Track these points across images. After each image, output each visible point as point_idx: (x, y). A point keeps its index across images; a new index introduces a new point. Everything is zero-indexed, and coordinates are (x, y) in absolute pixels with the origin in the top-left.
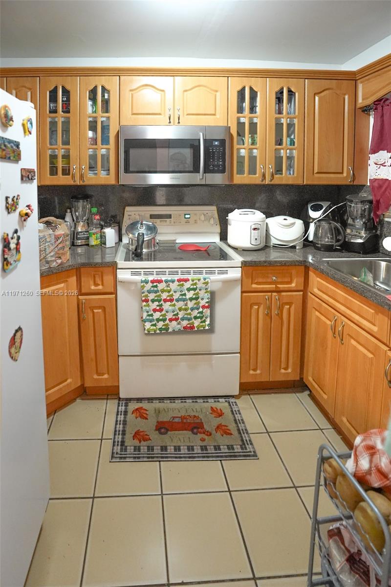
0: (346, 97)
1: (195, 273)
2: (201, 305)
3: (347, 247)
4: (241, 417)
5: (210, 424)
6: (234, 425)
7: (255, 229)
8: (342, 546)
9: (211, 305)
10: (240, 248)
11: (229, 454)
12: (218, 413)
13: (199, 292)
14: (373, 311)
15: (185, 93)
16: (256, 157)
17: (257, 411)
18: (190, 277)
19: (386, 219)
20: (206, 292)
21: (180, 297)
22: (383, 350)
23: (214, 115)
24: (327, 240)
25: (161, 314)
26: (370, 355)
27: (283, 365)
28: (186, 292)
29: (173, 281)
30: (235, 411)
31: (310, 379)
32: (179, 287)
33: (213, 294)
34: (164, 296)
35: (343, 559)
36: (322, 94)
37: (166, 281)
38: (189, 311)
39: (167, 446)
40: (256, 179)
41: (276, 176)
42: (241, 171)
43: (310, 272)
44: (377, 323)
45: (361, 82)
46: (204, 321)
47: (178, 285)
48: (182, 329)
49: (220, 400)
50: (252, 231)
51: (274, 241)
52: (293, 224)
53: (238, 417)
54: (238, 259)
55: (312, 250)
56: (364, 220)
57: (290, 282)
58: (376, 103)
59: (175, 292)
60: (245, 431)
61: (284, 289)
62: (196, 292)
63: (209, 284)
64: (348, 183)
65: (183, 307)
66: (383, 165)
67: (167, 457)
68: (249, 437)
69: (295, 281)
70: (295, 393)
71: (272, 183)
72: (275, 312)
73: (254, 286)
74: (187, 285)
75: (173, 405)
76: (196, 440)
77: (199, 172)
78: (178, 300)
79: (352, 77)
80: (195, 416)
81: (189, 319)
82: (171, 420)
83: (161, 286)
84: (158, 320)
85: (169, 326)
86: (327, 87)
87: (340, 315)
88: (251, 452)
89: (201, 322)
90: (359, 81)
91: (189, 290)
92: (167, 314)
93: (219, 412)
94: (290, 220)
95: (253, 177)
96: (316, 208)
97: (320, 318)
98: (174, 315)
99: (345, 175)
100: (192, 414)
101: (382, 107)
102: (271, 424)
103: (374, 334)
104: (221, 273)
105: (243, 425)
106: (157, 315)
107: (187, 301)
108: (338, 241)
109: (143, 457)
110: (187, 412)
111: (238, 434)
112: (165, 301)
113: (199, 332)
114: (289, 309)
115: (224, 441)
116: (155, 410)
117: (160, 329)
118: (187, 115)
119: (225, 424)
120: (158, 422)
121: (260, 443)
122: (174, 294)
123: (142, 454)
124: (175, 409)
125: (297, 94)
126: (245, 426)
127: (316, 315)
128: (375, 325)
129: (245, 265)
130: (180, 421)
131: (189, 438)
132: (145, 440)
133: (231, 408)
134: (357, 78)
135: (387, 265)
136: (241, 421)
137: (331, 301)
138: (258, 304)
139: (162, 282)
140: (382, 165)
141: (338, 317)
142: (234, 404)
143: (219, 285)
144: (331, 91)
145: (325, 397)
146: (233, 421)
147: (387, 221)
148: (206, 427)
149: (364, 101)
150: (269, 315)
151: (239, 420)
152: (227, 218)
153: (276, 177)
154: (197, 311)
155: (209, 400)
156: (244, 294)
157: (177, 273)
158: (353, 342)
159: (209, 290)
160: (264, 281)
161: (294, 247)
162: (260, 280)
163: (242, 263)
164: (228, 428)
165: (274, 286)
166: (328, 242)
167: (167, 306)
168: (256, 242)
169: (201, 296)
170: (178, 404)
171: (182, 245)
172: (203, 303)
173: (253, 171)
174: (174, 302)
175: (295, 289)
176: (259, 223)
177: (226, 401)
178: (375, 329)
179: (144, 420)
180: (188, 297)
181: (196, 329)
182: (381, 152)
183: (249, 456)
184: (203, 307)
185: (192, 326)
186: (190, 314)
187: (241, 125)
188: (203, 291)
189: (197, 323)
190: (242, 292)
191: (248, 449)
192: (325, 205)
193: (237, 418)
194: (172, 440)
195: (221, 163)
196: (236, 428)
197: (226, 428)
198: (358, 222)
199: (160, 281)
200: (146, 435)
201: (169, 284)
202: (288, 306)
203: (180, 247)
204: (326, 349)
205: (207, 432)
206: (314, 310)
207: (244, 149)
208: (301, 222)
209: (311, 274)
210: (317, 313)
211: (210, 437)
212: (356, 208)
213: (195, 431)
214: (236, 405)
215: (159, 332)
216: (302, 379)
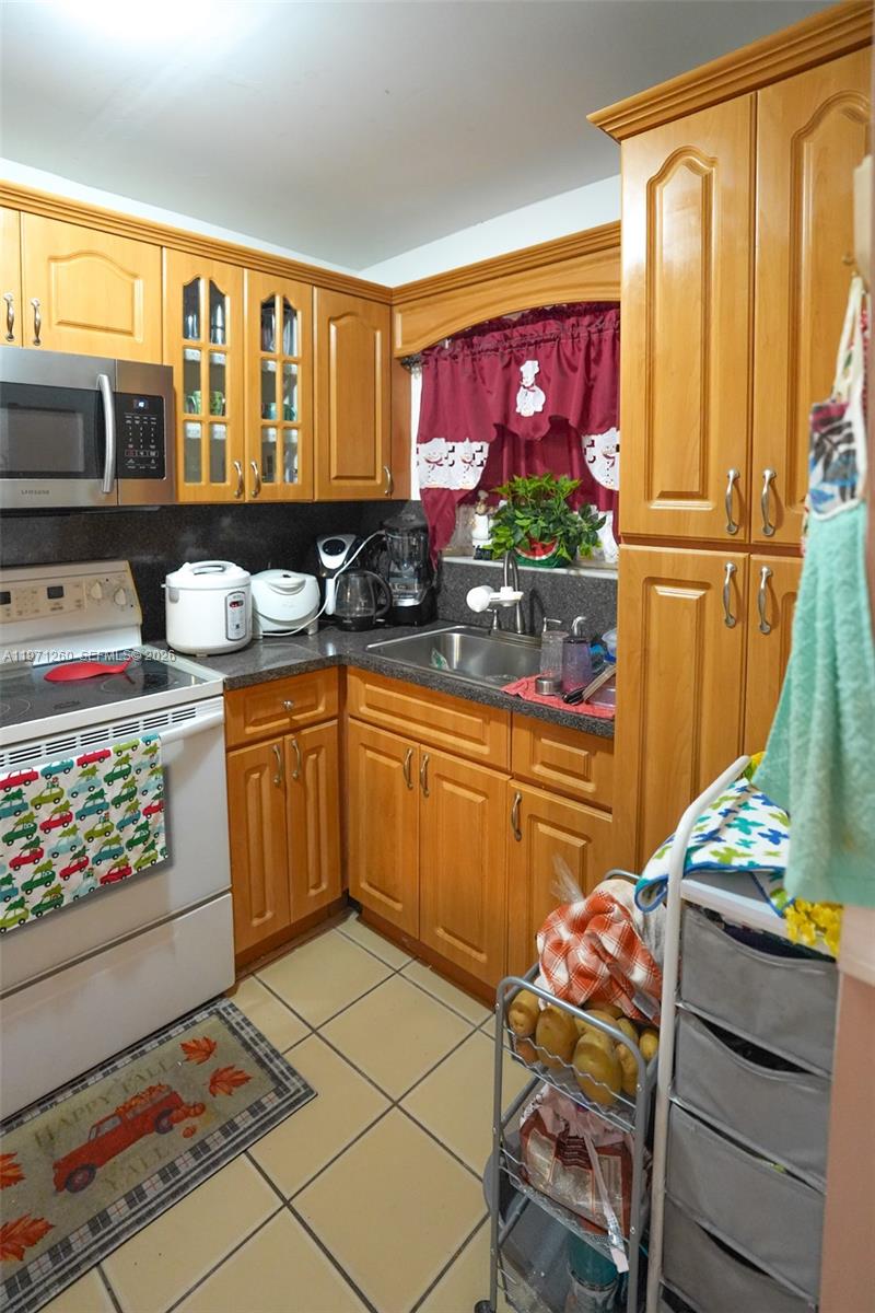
0: (378, 334)
1: (118, 733)
2: (141, 808)
3: (396, 618)
4: (254, 1029)
5: (192, 1082)
6: (248, 1055)
7: (235, 604)
8: (544, 1138)
9: (164, 804)
10: (202, 651)
11: (260, 1124)
12: (204, 1051)
13: (137, 777)
14: (480, 721)
15: (53, 265)
16: (223, 442)
17: (280, 999)
18: (110, 745)
19: (446, 559)
20: (152, 774)
21: (90, 804)
22: (503, 781)
23: (130, 333)
24: (358, 610)
25: (36, 866)
26: (480, 799)
27: (312, 881)
28: (105, 786)
29: (66, 768)
30: (238, 1024)
31: (364, 885)
32: (85, 779)
33: (166, 771)
34: (44, 814)
35: (552, 1157)
36: (343, 321)
37: (48, 773)
38: (115, 832)
39: (105, 1211)
40: (225, 492)
41: (264, 485)
42: (194, 476)
43: (348, 676)
44: (488, 738)
45: (400, 312)
46: (153, 846)
47: (82, 775)
48: (99, 885)
49: (197, 1018)
50: (229, 609)
51: (266, 626)
52: (302, 584)
53: (248, 1033)
54: (215, 678)
55: (335, 632)
56: (416, 564)
57: (314, 707)
58: (427, 352)
59: (74, 794)
60: (272, 1056)
61: (306, 722)
62: (129, 779)
63: (159, 751)
64: (383, 497)
65: (99, 827)
66: (438, 463)
67: (117, 1237)
68: (284, 1062)
69: (323, 701)
70: (334, 927)
71: (258, 499)
72: (291, 774)
73: (250, 730)
74: (106, 767)
75: (86, 1095)
76: (173, 1145)
77: (101, 475)
78: (82, 815)
79: (385, 299)
80: (151, 1090)
81: (114, 854)
82: (92, 1137)
83: (30, 792)
84: (29, 887)
85: (63, 892)
86: (348, 310)
87: (417, 744)
88: (298, 1091)
89: (146, 850)
90: (395, 309)
91: (110, 779)
92: (54, 861)
93: (205, 1045)
94: (295, 578)
95: (220, 487)
96: (334, 549)
97: (376, 761)
98: (75, 857)
99: (379, 481)
100: (143, 1088)
101: (436, 360)
102: (313, 1011)
103: (486, 760)
104: (178, 718)
105: (263, 1045)
106: (27, 872)
107: (108, 808)
108: (380, 607)
109: (47, 1289)
110: (127, 1091)
111: (260, 1070)
112: (48, 826)
113: (144, 875)
114: (316, 762)
115: (233, 1105)
116: (38, 1138)
117: (38, 910)
118: (60, 323)
119: (227, 1066)
120: (56, 1166)
121: (308, 1062)
122: (72, 801)
123: (38, 1285)
124: (94, 1102)
125: (299, 314)
126: (269, 1045)
127: (367, 758)
128: (483, 744)
129: (230, 687)
130: (118, 1123)
131: (156, 1150)
132: (32, 1242)
133: (227, 1022)
134: (394, 303)
135: (461, 638)
136: (256, 1039)
137: (398, 721)
138: (259, 768)
139: (37, 778)
140: (436, 463)
141: (414, 748)
142: (230, 1010)
143: (178, 747)
144: (353, 317)
145: (398, 907)
146: (242, 1048)
147: (448, 563)
148: (187, 1098)
149: (407, 346)
150: (281, 786)
151: (251, 1039)
152: (163, 586)
153: (266, 487)
154: (133, 827)
155: (172, 1032)
156: (232, 754)
157: (70, 744)
158: (447, 786)
159: (158, 766)
160: (269, 713)
161: (303, 632)
162: (261, 714)
163: (224, 684)
164: (235, 1070)
165: (287, 720)
166: (360, 612)
167: (52, 840)
168: (238, 634)
169: (140, 785)
170: (97, 1086)
171: (54, 671)
172: (145, 801)
173: (218, 474)
174: (75, 821)
175: (324, 716)
176: (239, 589)
177: (211, 1014)
178: (485, 750)
179: (14, 1188)
180: (109, 798)
181: (134, 872)
182: (435, 439)
183: (298, 1101)
184: (149, 811)
185: (123, 867)
186: (117, 840)
187: (191, 367)
188: (146, 772)
189: (133, 857)
190: (228, 750)
191: (291, 1088)
192: (348, 541)
193: (247, 1038)
194: (113, 1184)
195: (153, 454)
196: (252, 1060)
197: (230, 1072)
198: (406, 569)
199: (31, 777)
200: (35, 1222)
201: (57, 778)
202: (315, 756)
203: (48, 675)
204: (394, 816)
205: (194, 1106)
206: (362, 748)
207: (224, 423)
208: (314, 578)
209: (352, 680)
210: (370, 754)
211: (204, 1115)
212: (401, 542)
213: (164, 1122)
214: (236, 1010)
215: (34, 917)
216: (346, 893)
